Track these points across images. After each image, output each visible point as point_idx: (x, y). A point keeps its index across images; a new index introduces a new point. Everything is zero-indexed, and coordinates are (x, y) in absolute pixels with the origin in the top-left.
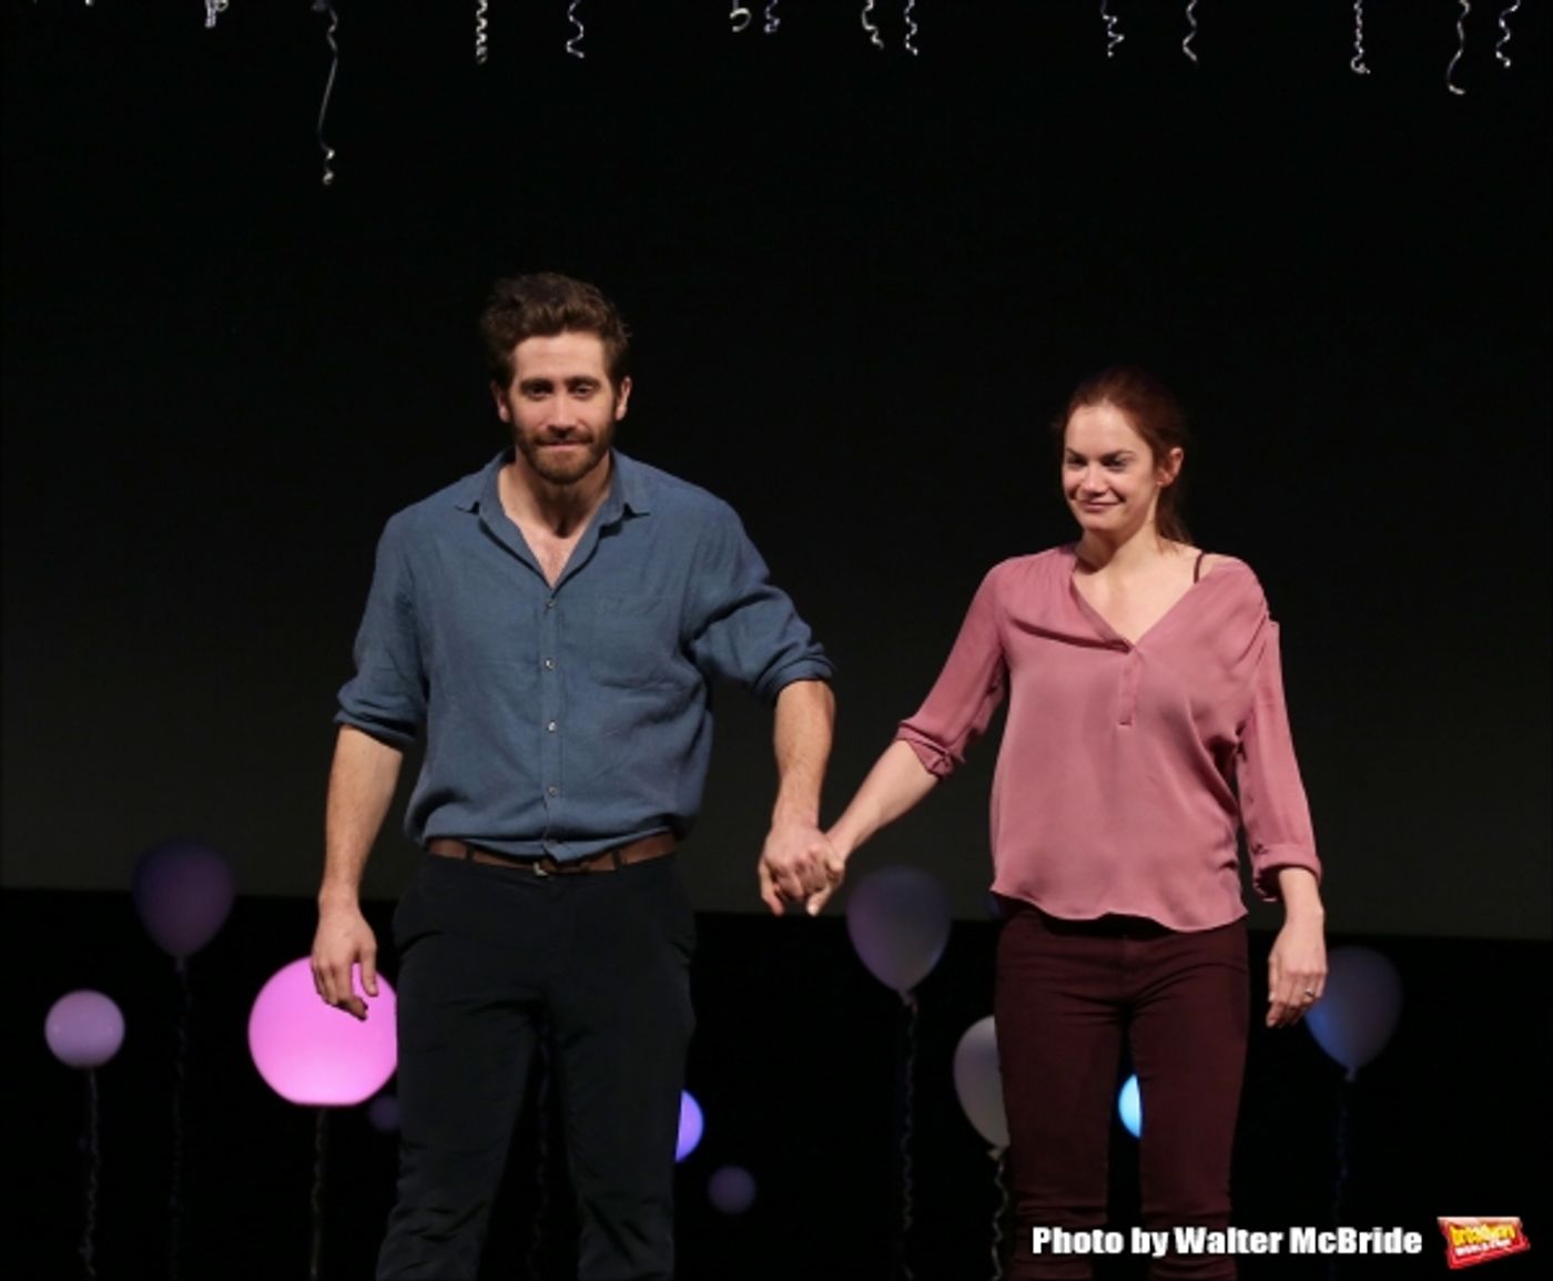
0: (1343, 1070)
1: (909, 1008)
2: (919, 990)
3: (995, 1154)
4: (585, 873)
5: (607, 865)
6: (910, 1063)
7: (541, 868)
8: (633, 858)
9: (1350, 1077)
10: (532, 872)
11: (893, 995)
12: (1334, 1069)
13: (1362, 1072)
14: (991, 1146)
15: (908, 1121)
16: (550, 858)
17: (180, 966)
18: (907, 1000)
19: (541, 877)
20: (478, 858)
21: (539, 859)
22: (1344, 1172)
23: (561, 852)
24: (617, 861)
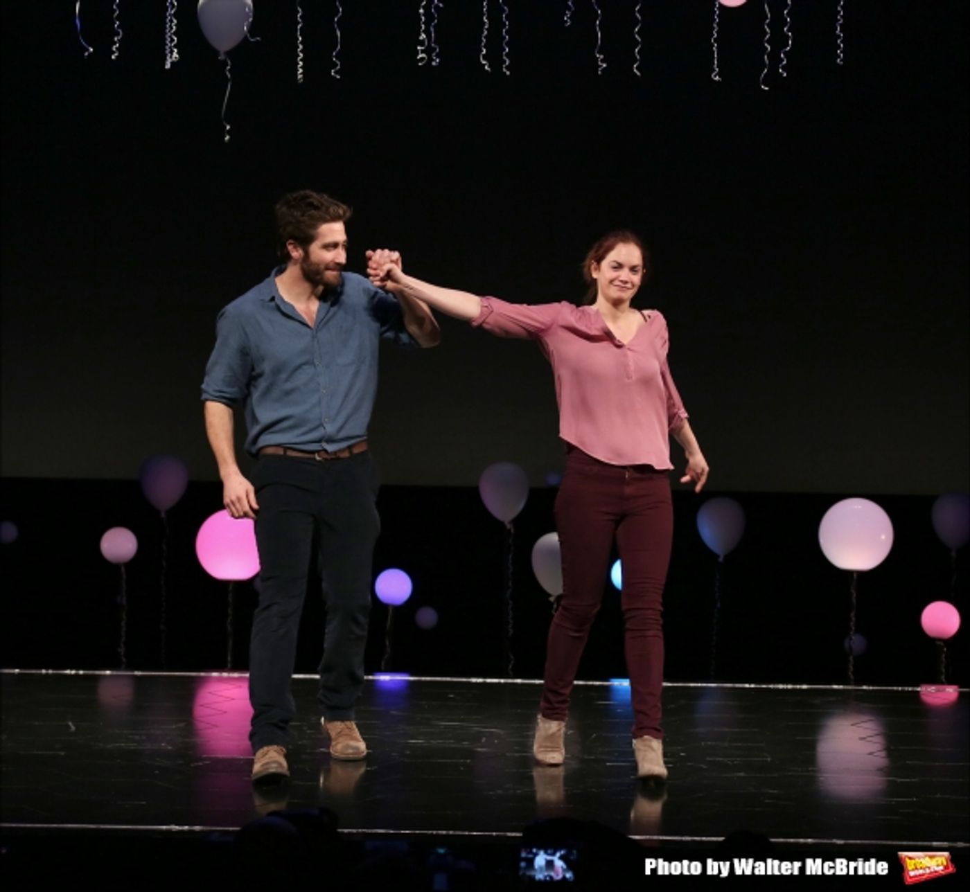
0: (717, 556)
1: (510, 530)
2: (515, 521)
3: (552, 599)
4: (339, 459)
5: (346, 454)
6: (510, 557)
7: (319, 456)
8: (356, 451)
9: (721, 559)
10: (314, 459)
11: (501, 524)
12: (712, 555)
13: (726, 557)
14: (550, 595)
15: (510, 584)
16: (325, 451)
17: (163, 515)
18: (509, 526)
19: (320, 461)
20: (290, 453)
21: (318, 452)
22: (719, 605)
23: (330, 448)
24: (351, 452)
